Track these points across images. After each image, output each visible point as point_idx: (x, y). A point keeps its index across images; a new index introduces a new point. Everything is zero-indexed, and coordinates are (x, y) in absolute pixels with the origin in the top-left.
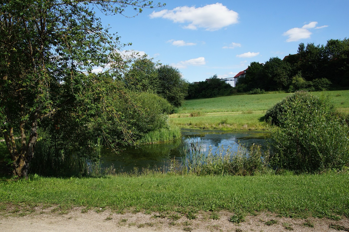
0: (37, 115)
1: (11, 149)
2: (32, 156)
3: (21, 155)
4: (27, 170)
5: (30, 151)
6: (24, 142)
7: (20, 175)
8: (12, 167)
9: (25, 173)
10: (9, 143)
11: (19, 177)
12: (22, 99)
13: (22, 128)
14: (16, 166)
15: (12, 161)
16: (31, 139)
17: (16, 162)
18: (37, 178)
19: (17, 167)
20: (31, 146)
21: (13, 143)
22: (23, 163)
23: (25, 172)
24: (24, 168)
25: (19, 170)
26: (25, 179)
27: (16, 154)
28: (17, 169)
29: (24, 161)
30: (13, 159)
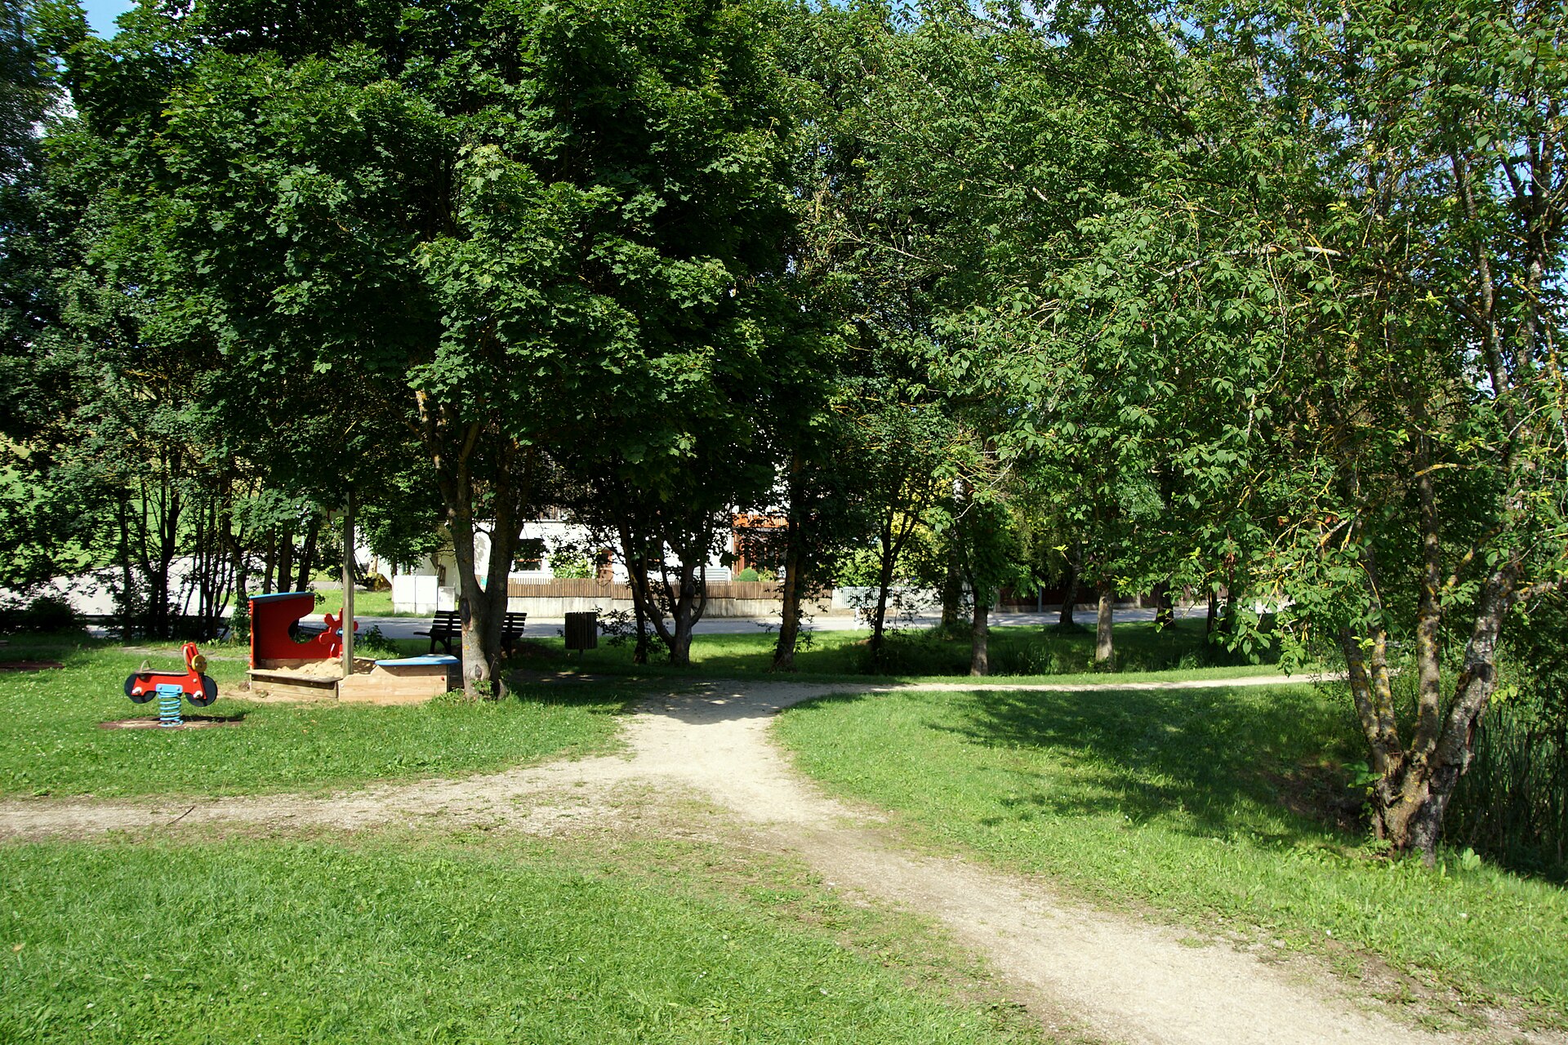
0: (1500, 586)
1: (1371, 722)
2: (1460, 766)
3: (1413, 753)
4: (1431, 826)
5: (1453, 743)
6: (1431, 699)
7: (1400, 842)
8: (1370, 799)
9: (1423, 838)
10: (1364, 694)
11: (1396, 847)
12: (1432, 508)
13: (1426, 634)
14: (1387, 796)
15: (1371, 772)
16: (1465, 689)
17: (1387, 780)
18: (1474, 871)
19: (1392, 804)
20: (1462, 720)
21: (1382, 696)
22: (1416, 793)
23: (1425, 830)
24: (1420, 814)
25: (1396, 817)
26: (1419, 863)
27: (1390, 747)
28: (1388, 812)
29: (1421, 781)
30: (1375, 765)
